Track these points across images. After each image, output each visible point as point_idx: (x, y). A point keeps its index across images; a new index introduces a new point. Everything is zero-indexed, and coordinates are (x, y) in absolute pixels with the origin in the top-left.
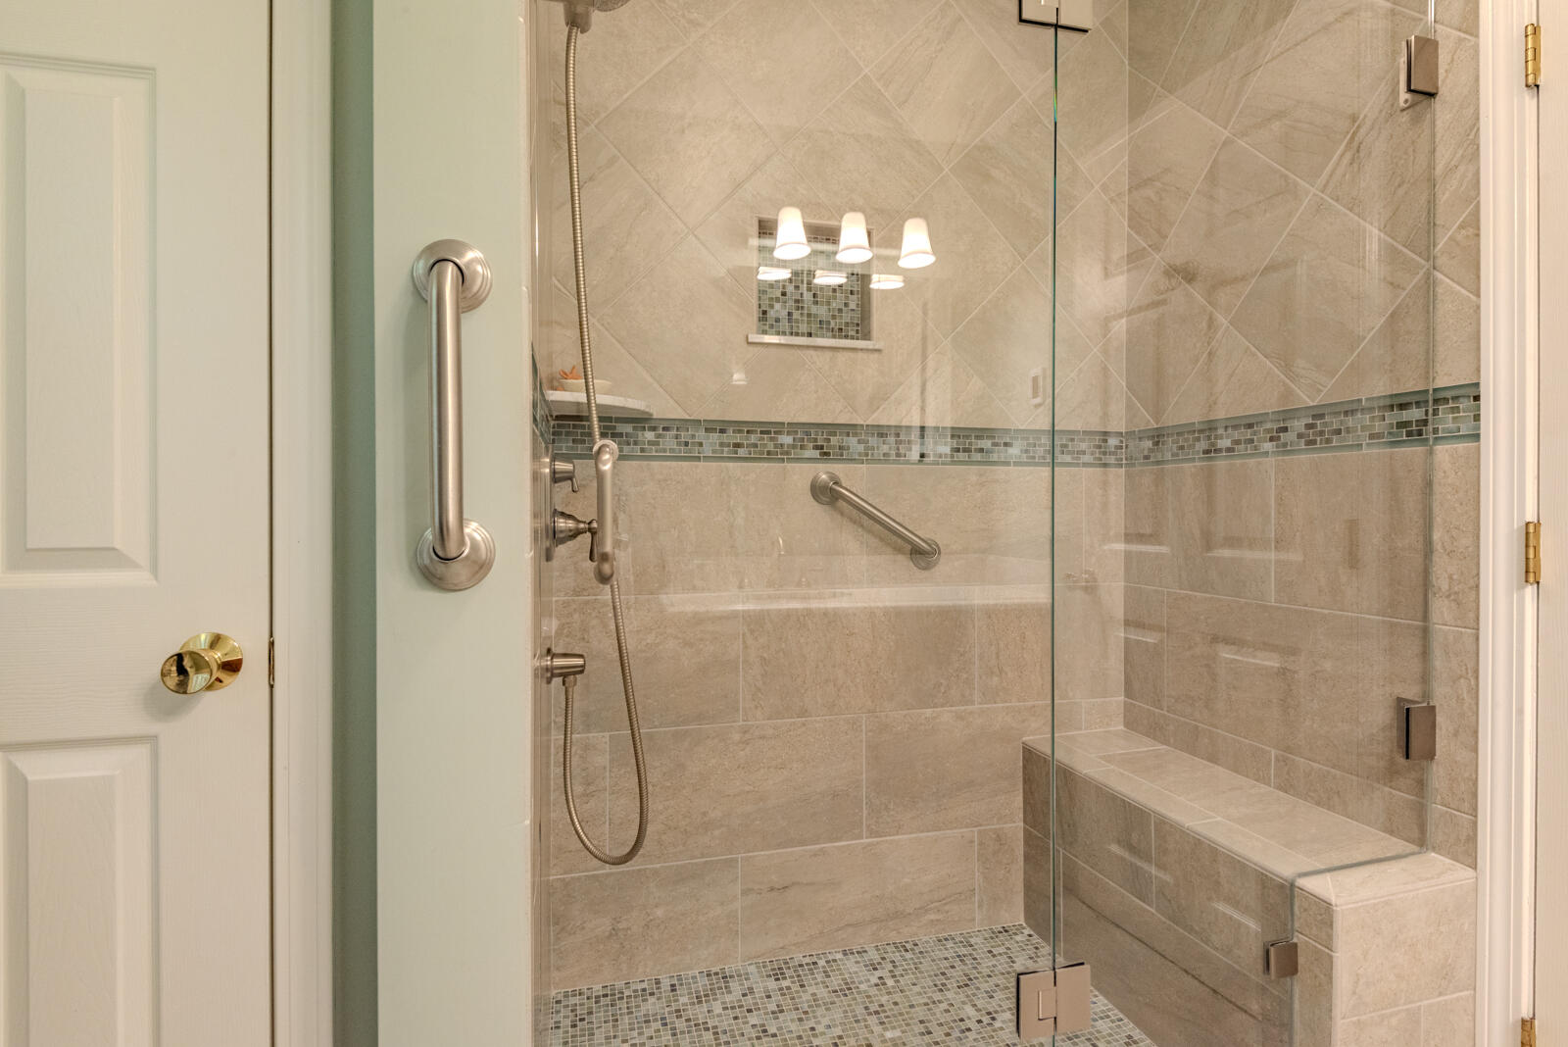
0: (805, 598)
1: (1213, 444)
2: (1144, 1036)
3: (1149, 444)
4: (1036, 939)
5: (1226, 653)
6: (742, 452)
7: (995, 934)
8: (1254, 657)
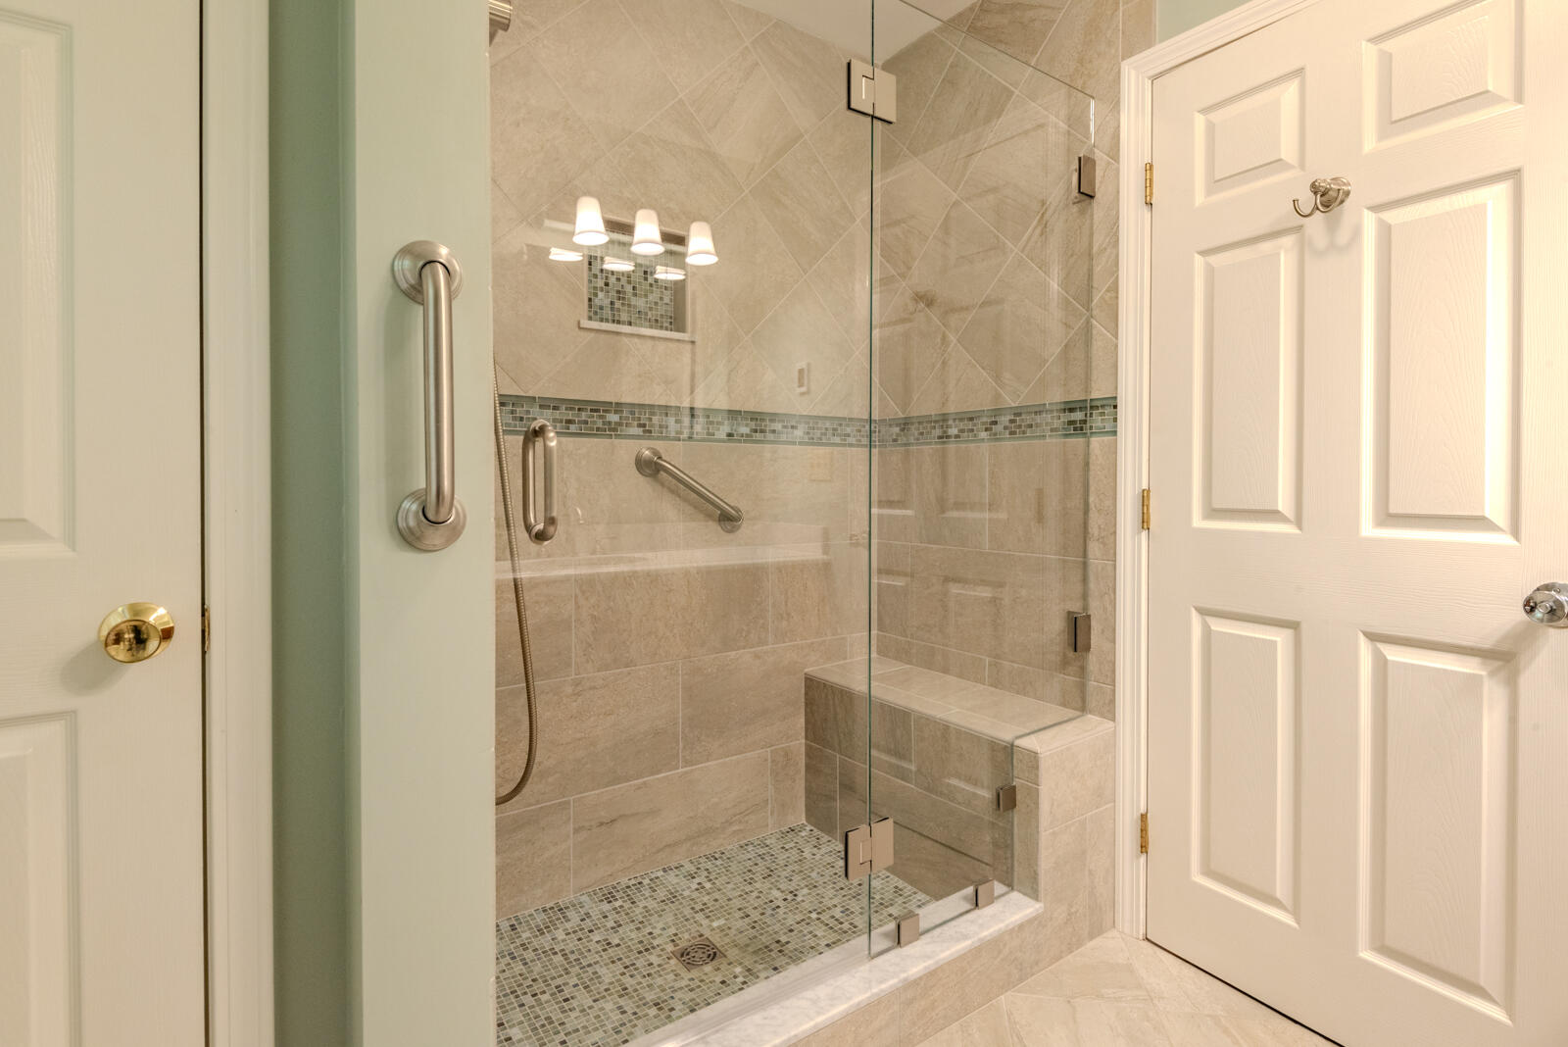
0: (632, 561)
1: (945, 432)
2: (906, 884)
3: (896, 430)
4: (816, 832)
5: (955, 589)
6: (573, 428)
7: (784, 834)
8: (975, 591)
